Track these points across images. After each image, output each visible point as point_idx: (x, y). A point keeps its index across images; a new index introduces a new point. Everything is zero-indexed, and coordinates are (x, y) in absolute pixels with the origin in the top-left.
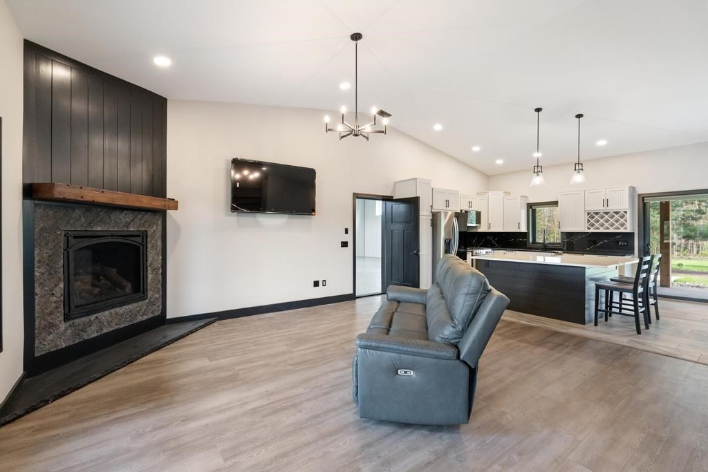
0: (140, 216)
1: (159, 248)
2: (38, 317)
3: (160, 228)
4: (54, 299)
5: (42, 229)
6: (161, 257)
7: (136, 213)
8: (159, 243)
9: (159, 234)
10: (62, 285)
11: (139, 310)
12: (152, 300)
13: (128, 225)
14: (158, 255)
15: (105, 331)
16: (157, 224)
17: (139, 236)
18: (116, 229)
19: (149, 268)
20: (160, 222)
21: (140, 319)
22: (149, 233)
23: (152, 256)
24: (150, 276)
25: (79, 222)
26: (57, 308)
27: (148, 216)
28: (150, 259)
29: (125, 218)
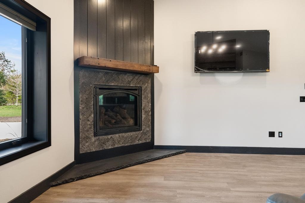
0: (137, 77)
1: (149, 98)
2: (81, 132)
3: (150, 85)
4: (89, 123)
5: (83, 83)
6: (150, 104)
7: (134, 75)
8: (150, 95)
9: (149, 89)
10: (93, 116)
11: (137, 137)
12: (145, 131)
13: (129, 82)
14: (149, 103)
15: (116, 146)
16: (148, 83)
17: (136, 90)
18: (122, 85)
19: (143, 111)
20: (150, 82)
21: (137, 142)
22: (143, 88)
23: (145, 104)
24: (143, 116)
25: (101, 80)
26: (90, 128)
27: (142, 77)
28: (143, 105)
29: (127, 78)
